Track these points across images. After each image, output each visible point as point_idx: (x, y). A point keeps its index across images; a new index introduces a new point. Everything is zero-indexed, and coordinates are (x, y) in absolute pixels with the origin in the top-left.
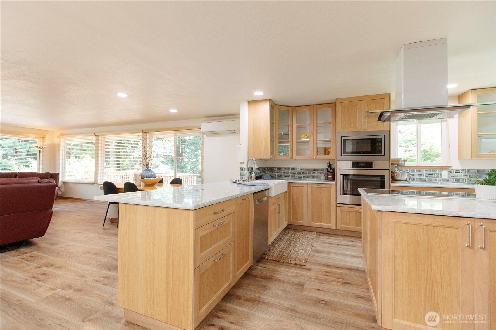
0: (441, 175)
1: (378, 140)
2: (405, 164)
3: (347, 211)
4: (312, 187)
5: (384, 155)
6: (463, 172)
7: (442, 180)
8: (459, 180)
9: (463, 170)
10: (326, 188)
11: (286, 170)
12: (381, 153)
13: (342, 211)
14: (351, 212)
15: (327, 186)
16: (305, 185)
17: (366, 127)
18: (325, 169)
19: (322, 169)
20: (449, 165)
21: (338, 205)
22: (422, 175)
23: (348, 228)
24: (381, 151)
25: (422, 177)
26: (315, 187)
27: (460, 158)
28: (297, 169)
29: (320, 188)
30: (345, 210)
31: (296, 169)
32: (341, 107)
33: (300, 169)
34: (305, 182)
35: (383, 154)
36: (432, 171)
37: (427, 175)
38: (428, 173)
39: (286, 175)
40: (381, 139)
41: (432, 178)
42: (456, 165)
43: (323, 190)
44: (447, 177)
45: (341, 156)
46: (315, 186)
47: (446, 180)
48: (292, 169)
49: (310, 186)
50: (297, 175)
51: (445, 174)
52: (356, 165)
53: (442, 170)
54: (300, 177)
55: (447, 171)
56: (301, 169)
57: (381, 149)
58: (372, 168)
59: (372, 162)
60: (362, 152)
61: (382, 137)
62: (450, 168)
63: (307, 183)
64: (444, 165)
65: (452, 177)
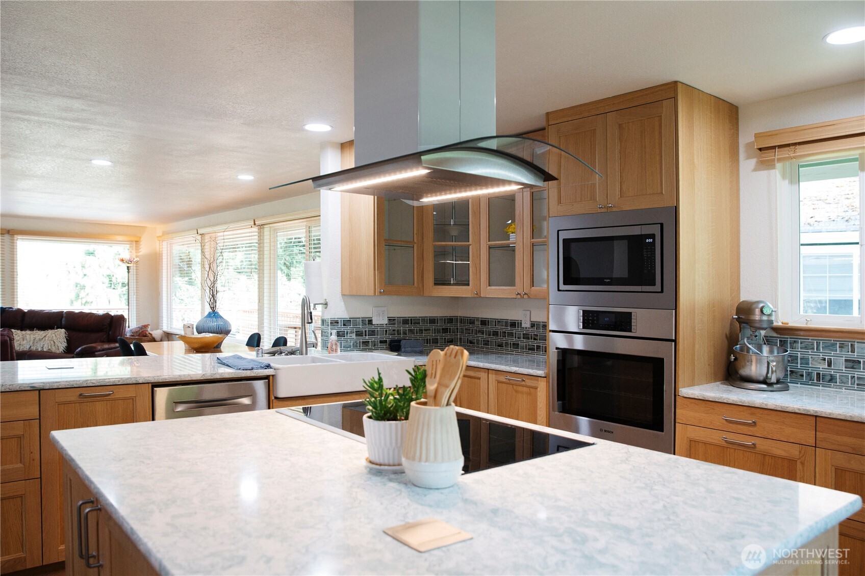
1: (647, 241)
5: (662, 291)
10: (527, 387)
11: (498, 328)
12: (655, 284)
15: (529, 382)
16: (483, 375)
17: (617, 197)
24: (655, 277)
26: (503, 383)
28: (523, 325)
29: (515, 387)
31: (521, 323)
33: (528, 325)
35: (658, 287)
39: (499, 340)
40: (652, 236)
45: (559, 290)
46: (502, 378)
48: (513, 324)
49: (494, 376)
50: (523, 342)
52: (591, 320)
54: (529, 349)
56: (533, 325)
57: (653, 271)
58: (631, 331)
59: (630, 313)
60: (608, 280)
61: (656, 230)
63: (488, 370)
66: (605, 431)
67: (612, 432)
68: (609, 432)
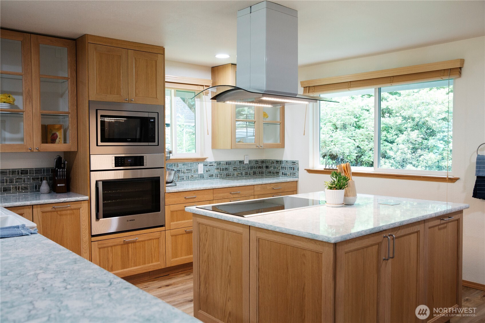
0: (197, 170)
1: (151, 120)
2: (170, 157)
3: (108, 247)
4: (43, 212)
5: (158, 145)
6: (215, 164)
7: (198, 176)
8: (212, 176)
9: (215, 162)
10: (71, 210)
12: (155, 142)
13: (100, 248)
14: (115, 246)
15: (74, 206)
16: (27, 211)
17: (134, 96)
19: (38, 171)
20: (204, 157)
21: (93, 239)
22: (180, 171)
24: (154, 138)
25: (181, 175)
26: (49, 212)
27: (214, 146)
29: (59, 212)
30: (105, 245)
32: (95, 52)
34: (28, 203)
35: (156, 143)
36: (189, 165)
37: (185, 172)
38: (186, 167)
40: (154, 118)
41: (190, 175)
42: (211, 158)
43: (66, 215)
44: (202, 173)
45: (97, 145)
46: (49, 209)
47: (202, 177)
49: (39, 209)
51: (201, 168)
53: (198, 164)
55: (203, 165)
57: (154, 135)
58: (144, 166)
59: (143, 157)
60: (129, 140)
61: (155, 116)
62: (205, 161)
63: (33, 205)
64: (198, 156)
65: (207, 171)
66: (130, 220)
67: (134, 220)
68: (132, 220)
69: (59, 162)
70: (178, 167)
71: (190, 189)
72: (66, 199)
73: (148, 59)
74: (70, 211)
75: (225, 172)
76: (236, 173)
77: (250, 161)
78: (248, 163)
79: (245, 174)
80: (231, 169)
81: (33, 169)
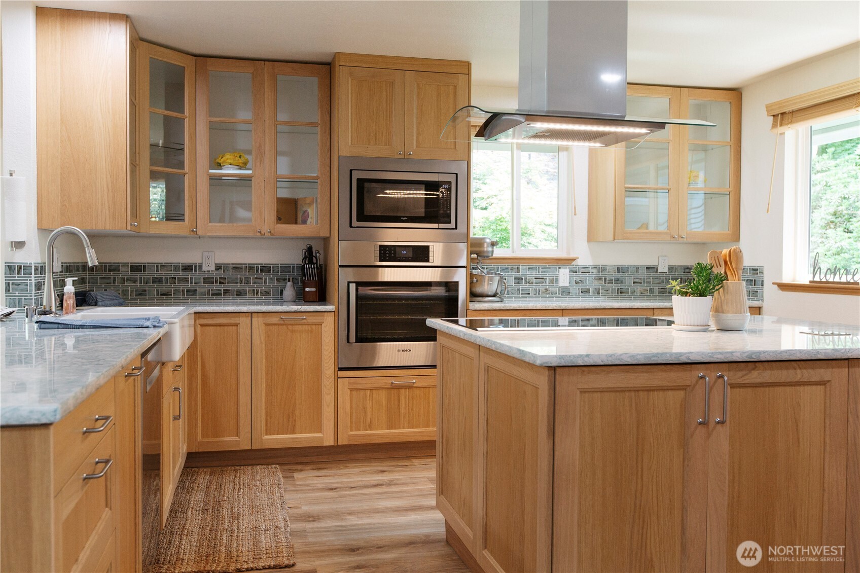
0: (557, 280)
1: (443, 187)
2: (493, 251)
3: (364, 389)
4: (267, 325)
5: (456, 228)
6: (595, 271)
7: (559, 290)
8: (588, 291)
9: (595, 267)
10: (308, 324)
11: (163, 272)
12: (450, 222)
13: (351, 390)
14: (376, 389)
15: (312, 319)
16: (244, 321)
17: (415, 147)
18: (293, 267)
19: (285, 268)
20: (572, 256)
21: (342, 374)
22: (522, 279)
23: (369, 435)
24: (449, 216)
25: (524, 286)
26: (275, 325)
27: (591, 238)
28: (205, 268)
29: (290, 327)
30: (360, 386)
31: (200, 267)
32: (350, 80)
33: (213, 268)
34: (244, 309)
35: (453, 225)
36: (541, 270)
37: (532, 281)
38: (534, 273)
39: (164, 288)
40: (450, 183)
41: (541, 287)
42: (585, 257)
43: (300, 331)
44: (567, 285)
45: (351, 226)
46: (275, 320)
47: (566, 292)
48: (188, 268)
49: (261, 319)
50: (203, 288)
51: (564, 277)
52: (388, 255)
53: (560, 268)
54: (213, 295)
55: (568, 270)
56: (218, 268)
57: (448, 212)
58: (429, 262)
59: (428, 247)
60: (405, 218)
61: (452, 179)
62: (574, 263)
63: (252, 313)
64: (563, 255)
65: (576, 282)
66: (403, 351)
67: (410, 351)
68: (407, 351)
69: (309, 255)
70: (519, 272)
71: (514, 307)
72: (300, 307)
73: (440, 84)
74: (307, 326)
75: (615, 286)
76: (639, 289)
77: (671, 268)
78: (666, 270)
79: (660, 292)
80: (628, 281)
81: (278, 264)
